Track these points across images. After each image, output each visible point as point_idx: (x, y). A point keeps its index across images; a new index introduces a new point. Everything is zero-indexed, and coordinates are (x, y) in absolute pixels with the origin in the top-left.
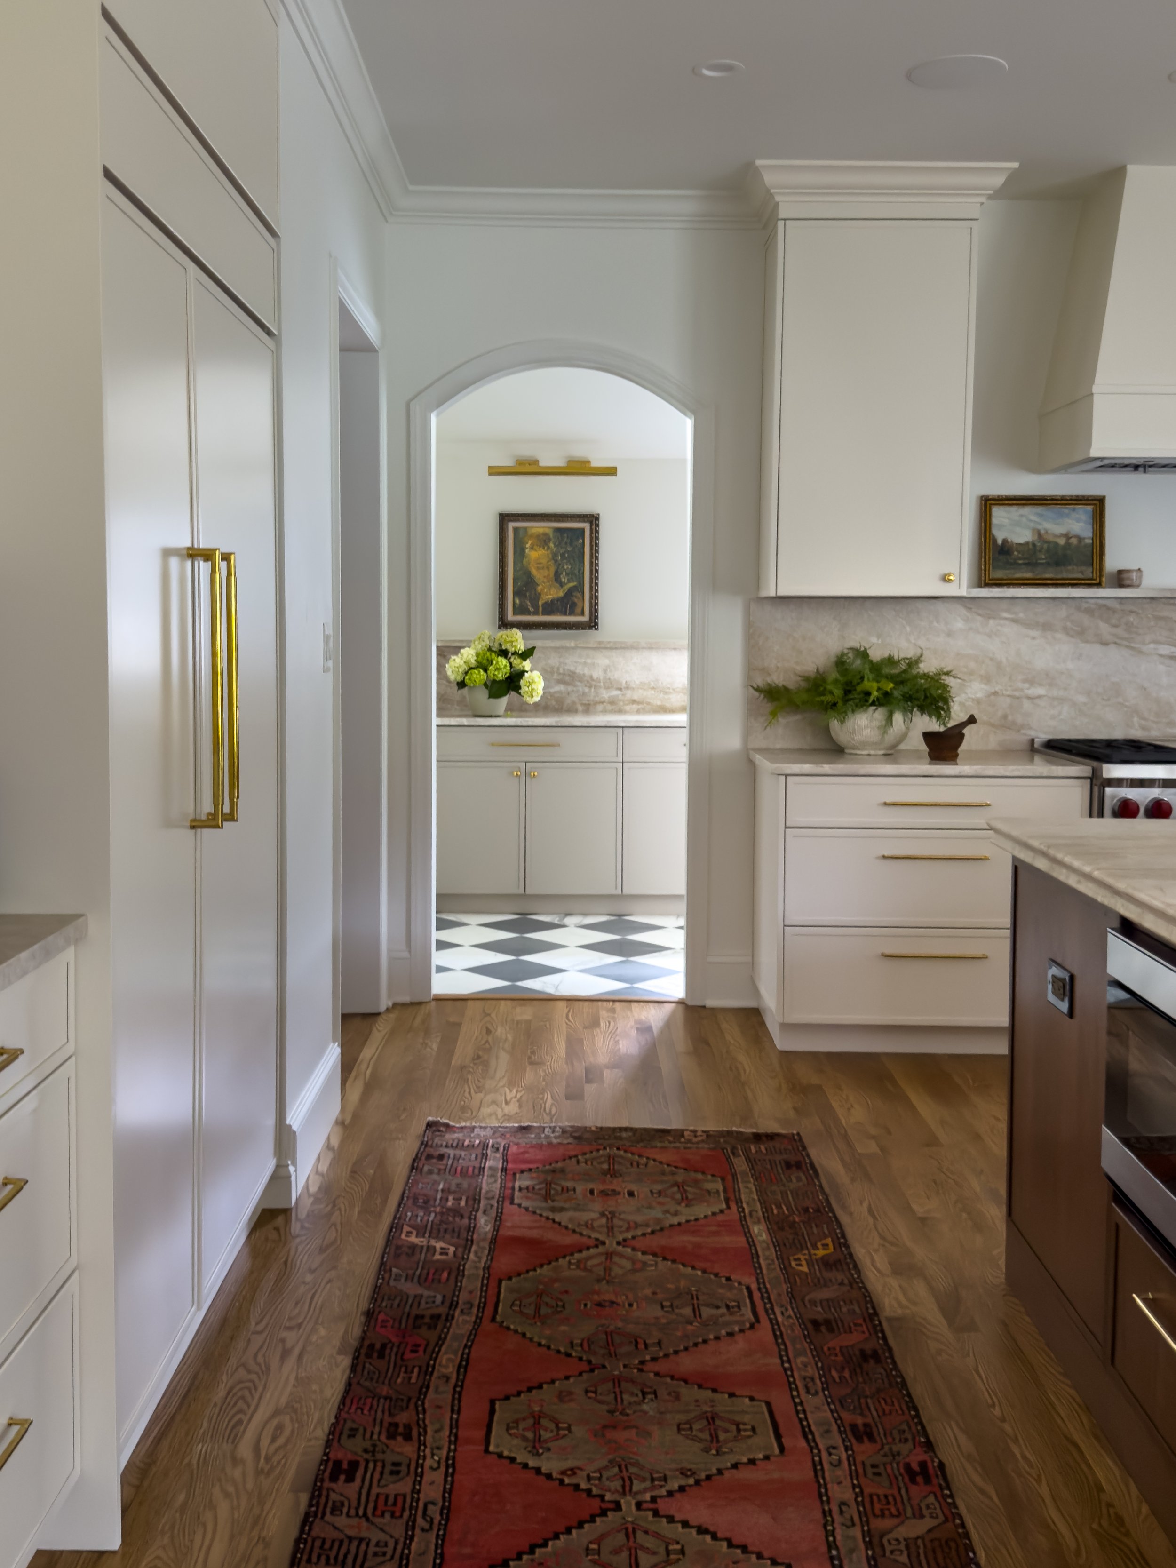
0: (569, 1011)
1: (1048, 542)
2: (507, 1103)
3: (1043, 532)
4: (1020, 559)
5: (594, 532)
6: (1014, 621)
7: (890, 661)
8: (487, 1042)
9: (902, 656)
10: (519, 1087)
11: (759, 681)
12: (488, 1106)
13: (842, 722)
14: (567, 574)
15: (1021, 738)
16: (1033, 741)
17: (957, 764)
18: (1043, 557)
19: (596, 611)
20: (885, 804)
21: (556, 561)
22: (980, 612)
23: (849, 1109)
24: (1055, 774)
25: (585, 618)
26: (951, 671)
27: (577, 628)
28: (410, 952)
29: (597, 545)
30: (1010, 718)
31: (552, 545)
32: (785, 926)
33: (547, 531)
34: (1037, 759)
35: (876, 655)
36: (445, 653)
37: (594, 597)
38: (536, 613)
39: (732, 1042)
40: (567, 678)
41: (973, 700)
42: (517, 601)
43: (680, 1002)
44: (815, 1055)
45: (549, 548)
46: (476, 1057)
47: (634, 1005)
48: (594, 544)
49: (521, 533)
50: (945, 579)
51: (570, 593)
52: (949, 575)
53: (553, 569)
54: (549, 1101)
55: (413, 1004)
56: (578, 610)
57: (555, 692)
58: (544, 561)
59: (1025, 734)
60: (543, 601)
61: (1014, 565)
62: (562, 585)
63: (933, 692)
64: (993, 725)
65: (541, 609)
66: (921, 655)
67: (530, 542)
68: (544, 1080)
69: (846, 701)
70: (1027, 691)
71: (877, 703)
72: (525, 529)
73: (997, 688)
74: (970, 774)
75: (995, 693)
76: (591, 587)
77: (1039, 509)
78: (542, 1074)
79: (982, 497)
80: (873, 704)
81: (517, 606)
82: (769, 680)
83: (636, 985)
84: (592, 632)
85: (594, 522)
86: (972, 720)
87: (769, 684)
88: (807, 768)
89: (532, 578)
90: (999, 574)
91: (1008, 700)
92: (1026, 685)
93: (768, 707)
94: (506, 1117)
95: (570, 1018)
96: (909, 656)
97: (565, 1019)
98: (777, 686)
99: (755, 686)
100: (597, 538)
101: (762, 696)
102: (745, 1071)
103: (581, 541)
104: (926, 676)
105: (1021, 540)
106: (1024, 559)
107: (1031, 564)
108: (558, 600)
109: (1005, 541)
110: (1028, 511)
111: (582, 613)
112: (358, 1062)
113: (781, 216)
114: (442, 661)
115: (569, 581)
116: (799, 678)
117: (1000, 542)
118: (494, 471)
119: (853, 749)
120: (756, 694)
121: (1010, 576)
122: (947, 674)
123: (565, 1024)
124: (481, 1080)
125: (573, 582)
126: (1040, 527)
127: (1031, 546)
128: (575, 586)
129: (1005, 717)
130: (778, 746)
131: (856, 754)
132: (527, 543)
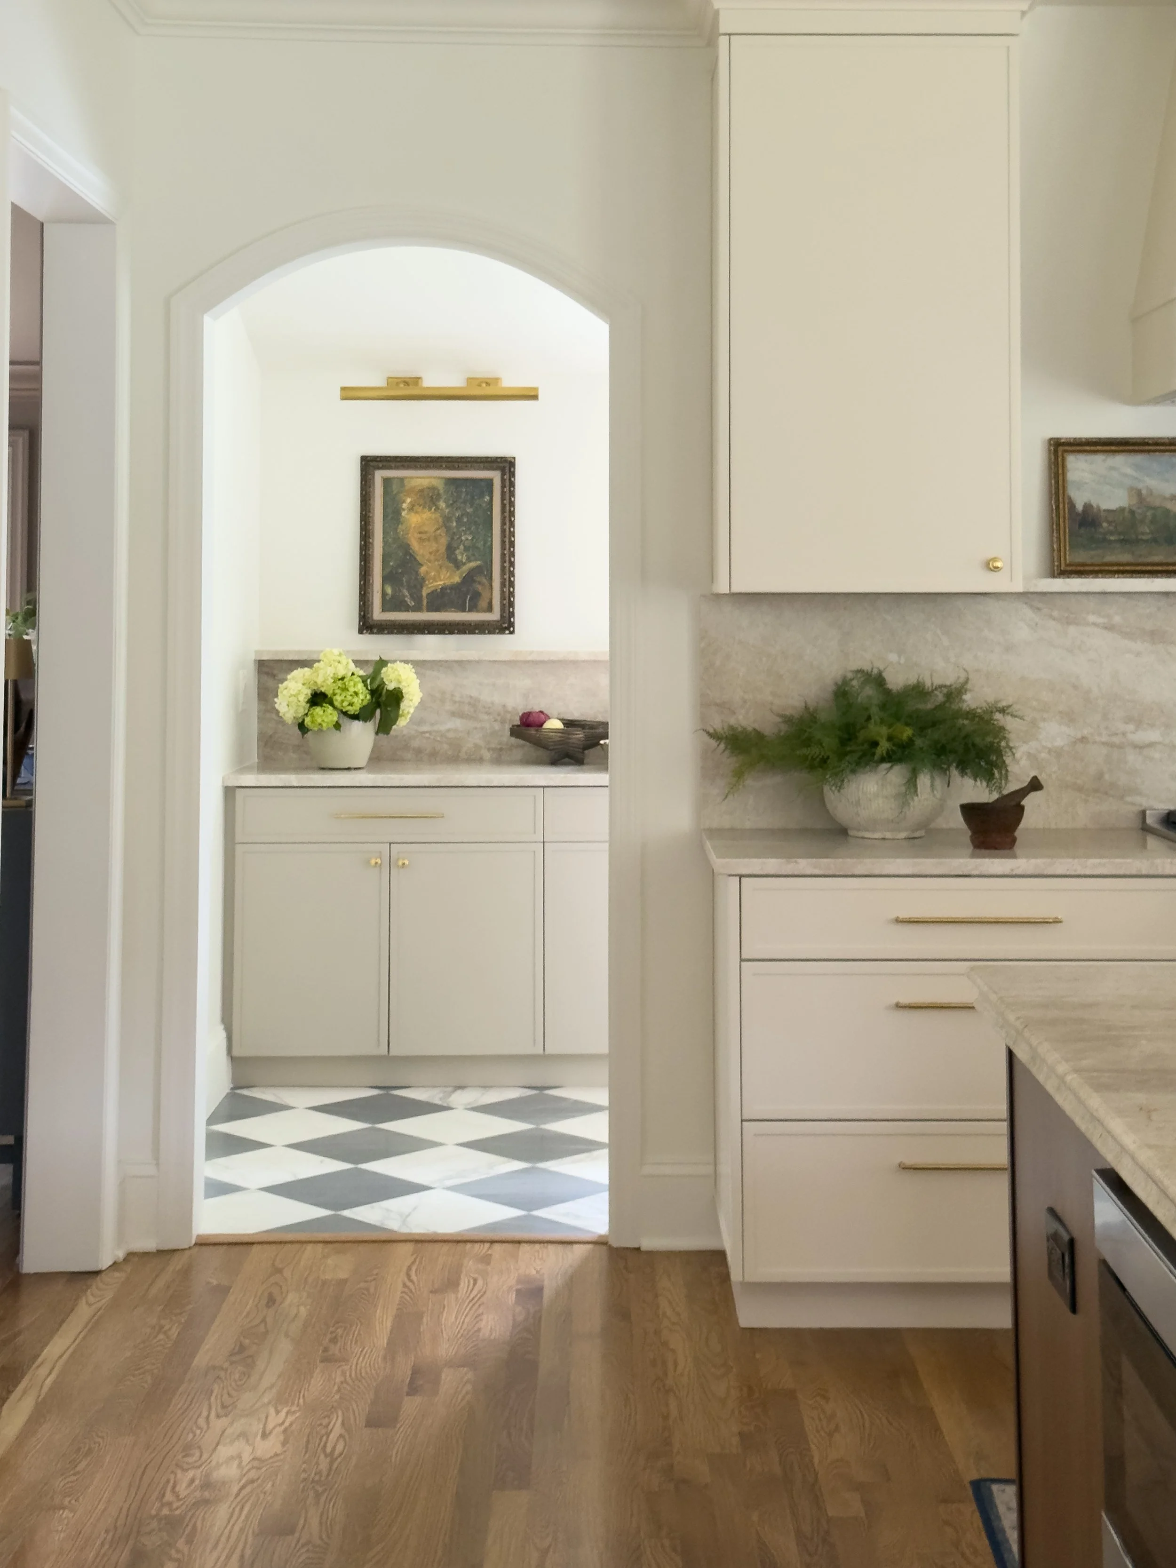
0: (413, 1263)
1: (1155, 508)
2: (265, 1435)
3: (1144, 492)
4: (1112, 533)
5: (507, 483)
6: (1109, 628)
7: (918, 691)
8: (264, 1321)
9: (938, 681)
10: (293, 1404)
11: (717, 723)
12: (232, 1442)
13: (840, 788)
14: (466, 549)
15: (1127, 809)
16: (1144, 813)
17: (1014, 857)
18: (1148, 531)
19: (511, 604)
20: (898, 921)
21: (448, 529)
22: (1055, 613)
23: (830, 1435)
24: (1160, 872)
25: (494, 616)
26: (1009, 707)
27: (482, 632)
28: (157, 1164)
29: (512, 504)
30: (1107, 777)
31: (442, 505)
32: (742, 1121)
33: (435, 483)
34: (1152, 842)
35: (896, 680)
36: (275, 672)
37: (508, 584)
38: (418, 609)
39: (669, 1312)
40: (466, 709)
41: (1050, 751)
42: (389, 590)
43: (600, 1242)
44: (795, 1335)
45: (437, 508)
46: (237, 1348)
47: (525, 1248)
48: (506, 502)
49: (395, 487)
50: (990, 566)
51: (469, 579)
52: (994, 559)
53: (444, 541)
54: (337, 1430)
55: (160, 1253)
56: (483, 604)
57: (448, 730)
58: (430, 529)
59: (1133, 804)
60: (429, 591)
61: (1103, 542)
62: (457, 565)
63: (978, 740)
64: (1080, 789)
65: (425, 602)
66: (967, 680)
67: (409, 500)
68: (339, 1391)
69: (842, 756)
70: (1131, 737)
71: (889, 758)
72: (402, 480)
73: (1086, 732)
74: (1029, 872)
75: (1083, 740)
76: (503, 568)
77: (1139, 458)
78: (339, 1379)
79: (1051, 439)
80: (883, 760)
81: (388, 598)
82: (732, 721)
83: (536, 1213)
84: (506, 638)
85: (507, 469)
86: (1035, 785)
87: (731, 728)
88: (772, 864)
89: (411, 555)
90: (1081, 556)
91: (1104, 750)
92: (1131, 727)
93: (730, 762)
94: (256, 1463)
95: (413, 1273)
96: (948, 683)
97: (403, 1277)
98: (745, 729)
99: (711, 731)
100: (512, 494)
101: (722, 746)
102: (676, 1364)
103: (487, 498)
104: (971, 715)
105: (1113, 505)
106: (1120, 534)
107: (1128, 541)
108: (453, 587)
109: (1088, 507)
110: (1121, 462)
111: (490, 609)
112: (40, 1360)
113: (722, 30)
114: (270, 683)
115: (469, 560)
116: (779, 720)
117: (1080, 507)
118: (349, 394)
119: (859, 830)
120: (713, 743)
121: (1097, 560)
122: (1003, 711)
123: (400, 1287)
124: (233, 1393)
125: (476, 560)
126: (1140, 486)
127: (1126, 514)
128: (478, 567)
129: (1100, 776)
130: (748, 825)
131: (863, 838)
132: (404, 502)
